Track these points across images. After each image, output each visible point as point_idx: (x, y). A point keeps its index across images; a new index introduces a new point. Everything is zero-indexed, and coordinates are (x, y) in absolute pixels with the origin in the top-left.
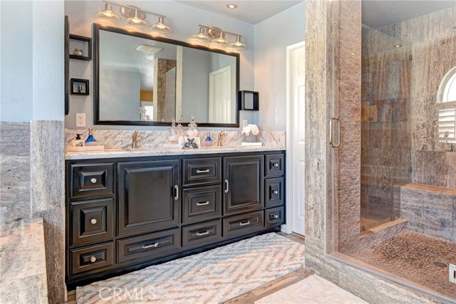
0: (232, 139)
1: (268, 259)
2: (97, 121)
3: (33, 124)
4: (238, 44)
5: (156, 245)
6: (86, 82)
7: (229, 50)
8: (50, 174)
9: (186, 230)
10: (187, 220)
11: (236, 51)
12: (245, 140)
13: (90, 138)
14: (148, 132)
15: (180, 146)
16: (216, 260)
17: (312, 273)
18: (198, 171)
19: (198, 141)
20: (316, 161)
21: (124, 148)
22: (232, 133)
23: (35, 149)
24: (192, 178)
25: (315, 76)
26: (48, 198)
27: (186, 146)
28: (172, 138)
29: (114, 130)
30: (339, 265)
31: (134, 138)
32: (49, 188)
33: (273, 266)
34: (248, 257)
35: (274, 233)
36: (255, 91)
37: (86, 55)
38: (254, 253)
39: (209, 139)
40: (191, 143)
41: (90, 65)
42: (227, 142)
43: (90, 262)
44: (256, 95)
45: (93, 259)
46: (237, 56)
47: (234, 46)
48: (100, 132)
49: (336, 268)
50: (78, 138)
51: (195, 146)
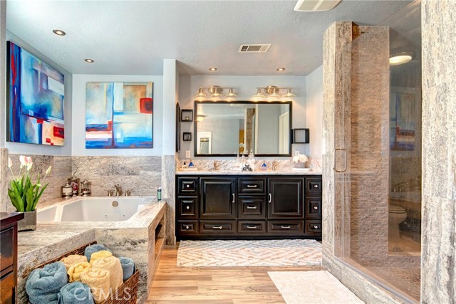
0: (285, 166)
1: (296, 254)
2: (196, 155)
3: (163, 157)
4: (289, 94)
5: (221, 228)
6: (190, 133)
7: (283, 100)
8: (169, 181)
9: (240, 223)
10: (241, 217)
11: (289, 100)
12: (296, 167)
13: (191, 164)
14: (223, 161)
15: (240, 169)
16: (258, 246)
17: (326, 269)
18: (249, 186)
19: (252, 166)
20: (329, 183)
21: (209, 170)
22: (285, 161)
23: (163, 169)
24: (244, 190)
25: (328, 116)
26: (168, 193)
27: (244, 169)
28: (237, 164)
29: (204, 159)
30: (342, 266)
31: (215, 164)
32: (168, 187)
33: (297, 258)
34: (282, 250)
35: (315, 241)
36: (307, 128)
37: (191, 119)
38: (288, 248)
39: (265, 165)
40: (248, 168)
41: (193, 124)
42: (281, 168)
43: (186, 229)
44: (307, 131)
45: (187, 227)
46: (290, 103)
47: (287, 97)
48: (197, 161)
49: (340, 268)
50: (185, 164)
51: (250, 170)
